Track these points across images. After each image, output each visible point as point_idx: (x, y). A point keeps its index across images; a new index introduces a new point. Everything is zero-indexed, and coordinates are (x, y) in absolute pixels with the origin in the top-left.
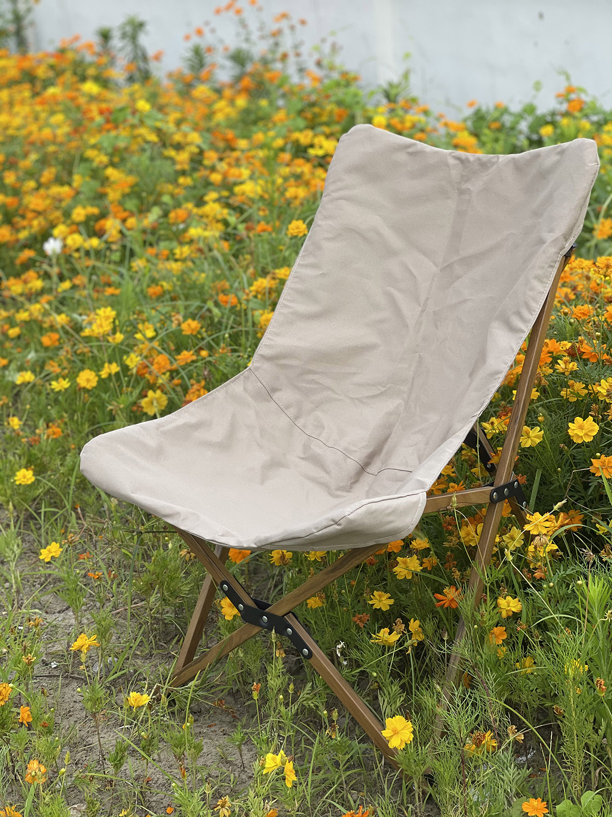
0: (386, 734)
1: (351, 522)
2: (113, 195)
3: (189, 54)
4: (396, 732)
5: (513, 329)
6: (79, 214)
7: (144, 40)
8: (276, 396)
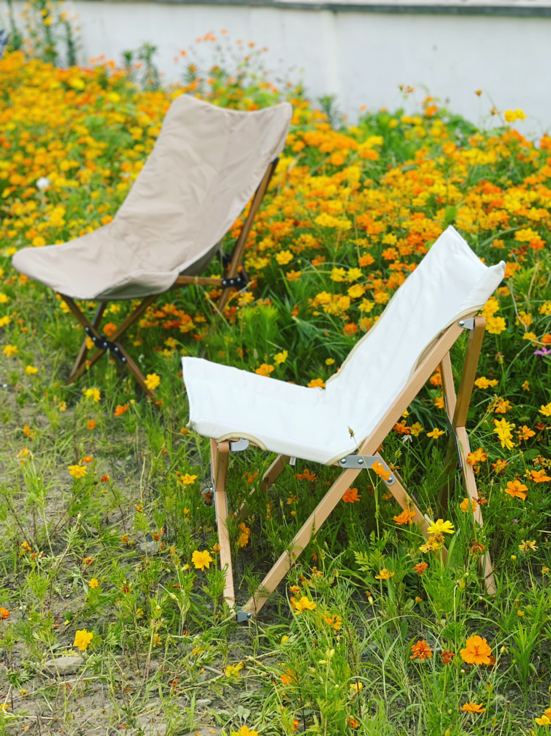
0: (146, 382)
1: (133, 279)
2: (91, 155)
3: (185, 71)
4: (151, 381)
5: (242, 200)
6: (65, 165)
7: (155, 59)
8: (127, 238)
